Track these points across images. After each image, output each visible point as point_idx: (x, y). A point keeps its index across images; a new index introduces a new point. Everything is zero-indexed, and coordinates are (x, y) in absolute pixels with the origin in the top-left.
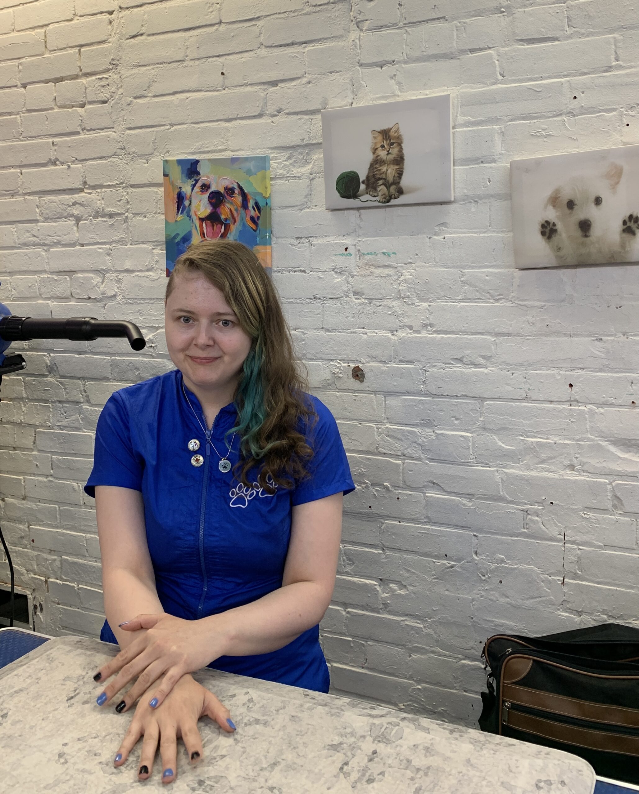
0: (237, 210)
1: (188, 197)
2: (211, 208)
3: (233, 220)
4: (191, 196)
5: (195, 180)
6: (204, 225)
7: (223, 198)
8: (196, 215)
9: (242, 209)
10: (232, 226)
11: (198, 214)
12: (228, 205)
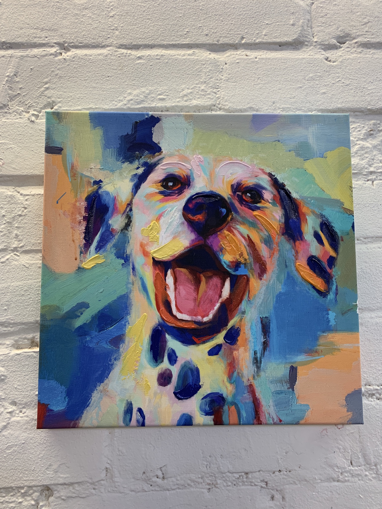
0: (268, 241)
1: (122, 206)
2: (192, 236)
3: (257, 268)
4: (130, 204)
5: (145, 164)
6: (170, 280)
7: (229, 212)
8: (146, 254)
9: (283, 239)
10: (254, 282)
11: (152, 250)
12: (243, 229)
